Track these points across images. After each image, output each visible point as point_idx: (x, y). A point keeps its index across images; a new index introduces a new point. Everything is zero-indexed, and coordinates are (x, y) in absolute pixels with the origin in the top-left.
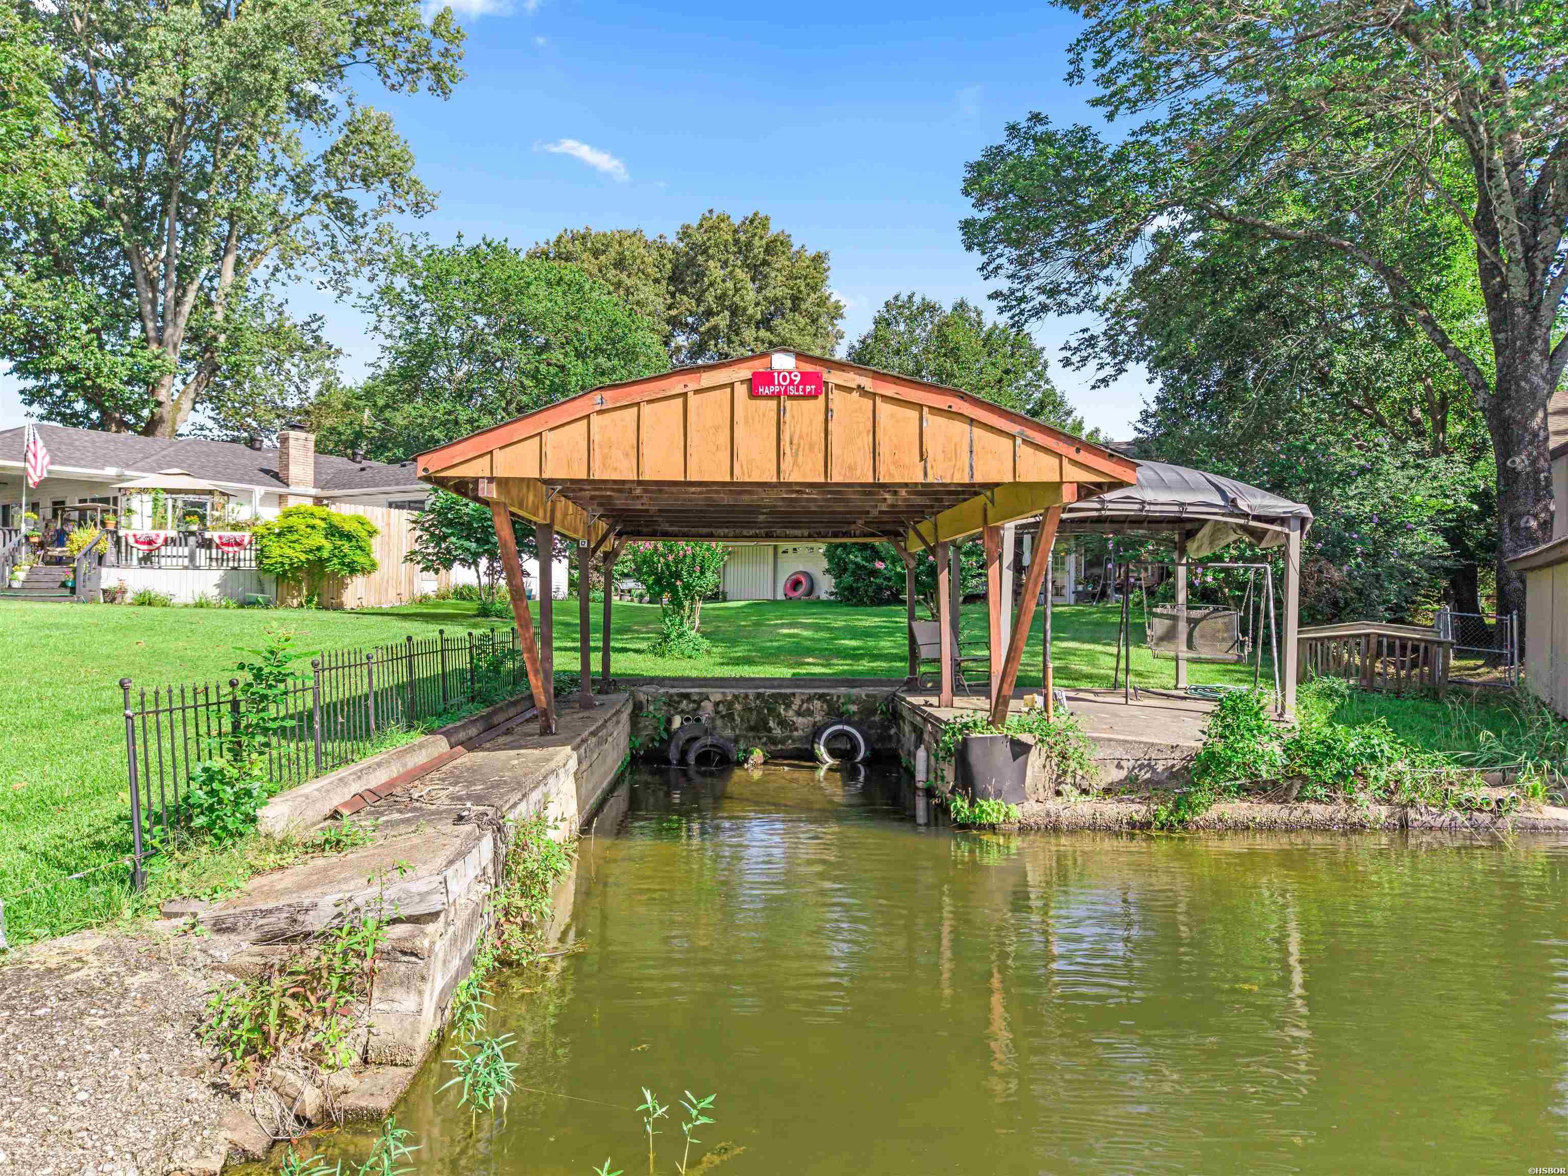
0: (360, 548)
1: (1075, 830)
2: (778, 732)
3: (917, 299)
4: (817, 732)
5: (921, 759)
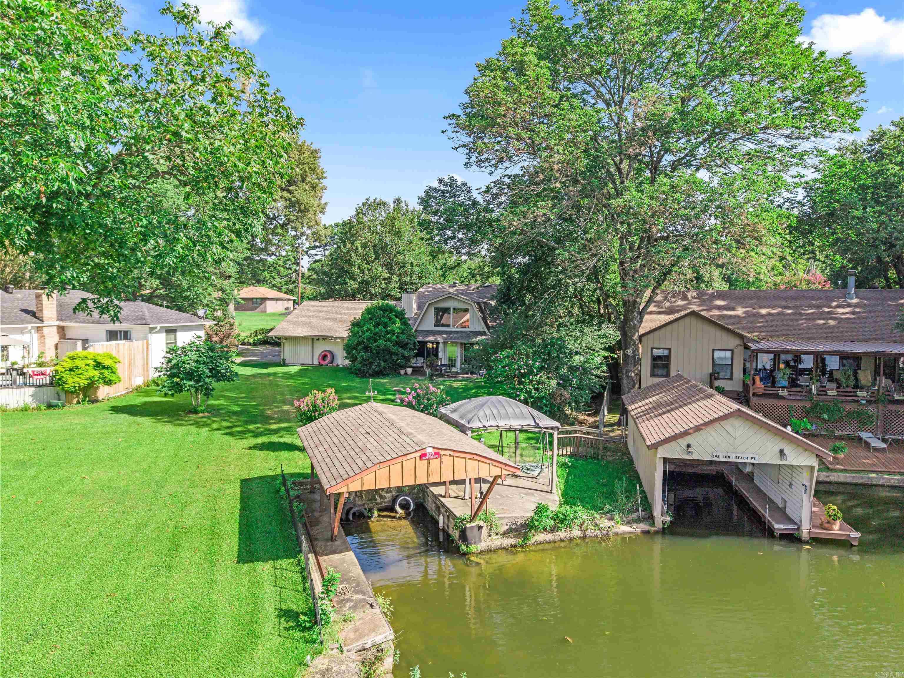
0: (114, 373)
1: (495, 550)
2: (379, 500)
3: (378, 200)
4: (394, 500)
5: (441, 519)
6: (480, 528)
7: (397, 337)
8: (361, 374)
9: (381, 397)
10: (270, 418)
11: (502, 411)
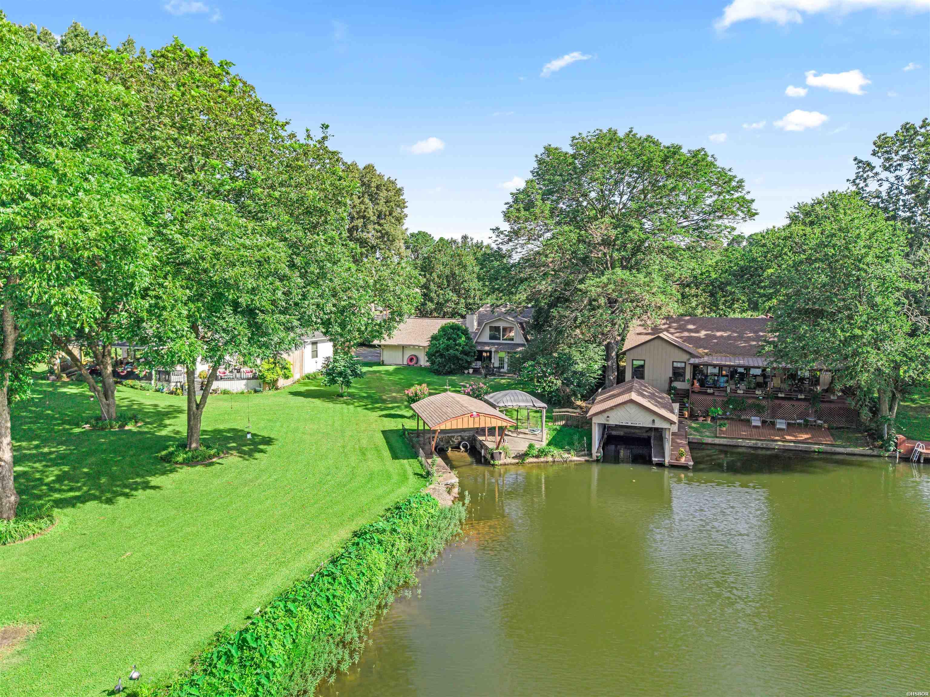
1: (508, 465)
2: (452, 443)
3: (450, 239)
4: (459, 443)
5: (483, 451)
6: (500, 453)
7: (463, 348)
8: (438, 373)
9: (453, 389)
10: (386, 400)
11: (516, 398)
